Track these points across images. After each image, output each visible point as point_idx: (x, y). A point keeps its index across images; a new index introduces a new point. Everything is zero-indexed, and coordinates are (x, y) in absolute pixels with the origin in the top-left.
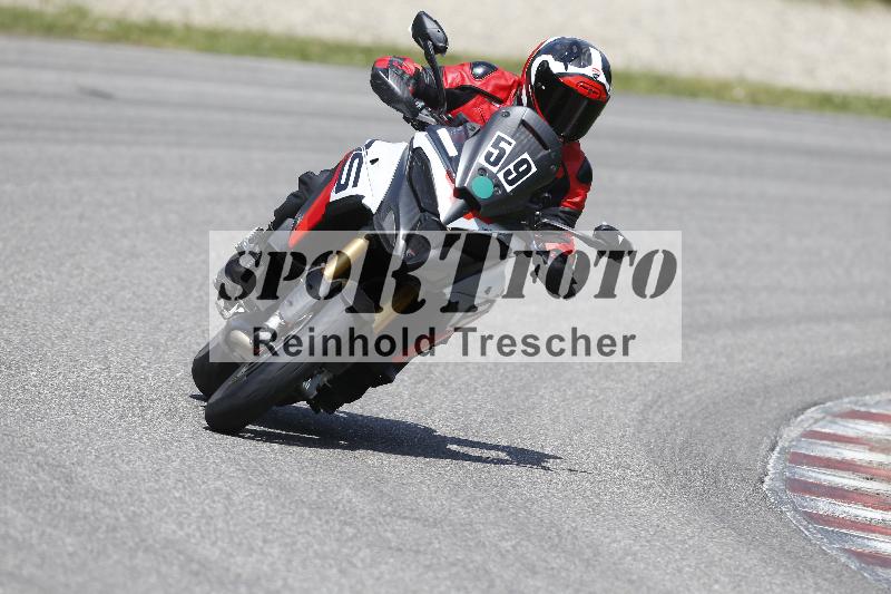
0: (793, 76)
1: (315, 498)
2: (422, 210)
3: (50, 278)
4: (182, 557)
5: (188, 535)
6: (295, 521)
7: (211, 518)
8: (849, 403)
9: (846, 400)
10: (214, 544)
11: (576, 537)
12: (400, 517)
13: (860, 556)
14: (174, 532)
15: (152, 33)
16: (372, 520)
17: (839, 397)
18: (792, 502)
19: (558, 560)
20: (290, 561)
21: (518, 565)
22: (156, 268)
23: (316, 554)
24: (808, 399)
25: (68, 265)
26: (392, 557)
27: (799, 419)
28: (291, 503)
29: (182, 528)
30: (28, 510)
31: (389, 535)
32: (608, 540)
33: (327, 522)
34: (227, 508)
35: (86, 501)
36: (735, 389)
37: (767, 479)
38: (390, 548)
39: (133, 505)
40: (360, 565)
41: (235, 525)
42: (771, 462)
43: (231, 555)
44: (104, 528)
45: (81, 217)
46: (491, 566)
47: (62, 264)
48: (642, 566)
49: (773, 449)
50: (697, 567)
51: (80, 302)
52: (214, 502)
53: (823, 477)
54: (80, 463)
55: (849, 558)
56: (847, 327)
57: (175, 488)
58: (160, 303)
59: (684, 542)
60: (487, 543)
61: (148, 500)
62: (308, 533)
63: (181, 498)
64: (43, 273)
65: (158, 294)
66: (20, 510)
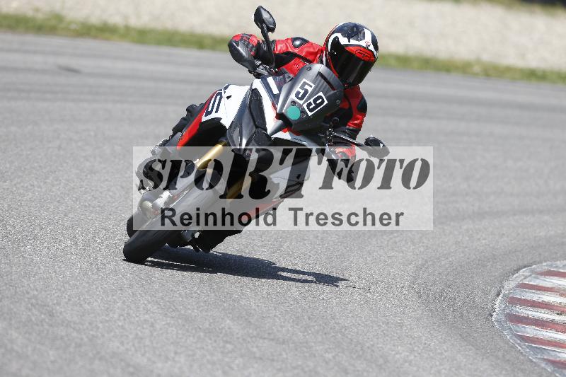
0: (511, 59)
1: (208, 326)
2: (257, 127)
3: (39, 187)
4: (123, 364)
5: (127, 349)
6: (195, 341)
7: (141, 338)
8: (547, 266)
9: (545, 264)
10: (143, 355)
11: (373, 351)
12: (261, 338)
13: (554, 363)
14: (118, 348)
15: (104, 31)
16: (244, 340)
17: (540, 262)
18: (510, 328)
19: (362, 366)
20: (191, 366)
21: (336, 368)
22: (107, 180)
23: (208, 362)
24: (521, 263)
25: (51, 178)
26: (257, 362)
27: (515, 276)
28: (192, 329)
29: (123, 345)
30: (26, 333)
31: (255, 349)
32: (393, 353)
33: (215, 341)
34: (151, 332)
35: (62, 328)
36: (474, 257)
37: (494, 314)
38: (255, 358)
39: (92, 330)
40: (236, 368)
41: (157, 343)
42: (497, 303)
43: (154, 362)
44: (73, 345)
45: (59, 148)
46: (319, 369)
47: (47, 178)
48: (415, 369)
49: (498, 295)
50: (450, 370)
51: (58, 202)
52: (143, 328)
53: (530, 313)
54: (58, 304)
55: (546, 364)
56: (546, 218)
57: (118, 320)
58: (109, 202)
59: (441, 354)
60: (317, 355)
61: (101, 327)
62: (203, 348)
63: (122, 326)
64: (36, 183)
65: (108, 196)
66: (20, 334)
